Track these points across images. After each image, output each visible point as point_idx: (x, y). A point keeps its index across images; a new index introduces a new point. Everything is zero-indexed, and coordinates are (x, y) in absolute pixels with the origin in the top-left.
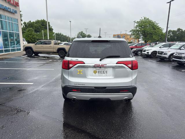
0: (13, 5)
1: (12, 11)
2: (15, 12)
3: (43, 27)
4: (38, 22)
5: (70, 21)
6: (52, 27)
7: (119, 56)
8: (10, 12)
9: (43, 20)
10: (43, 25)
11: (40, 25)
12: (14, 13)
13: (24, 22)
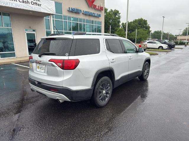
0: (98, 10)
1: (96, 15)
2: (99, 15)
3: (139, 26)
4: (135, 21)
5: (164, 17)
6: (149, 25)
7: (55, 54)
8: (95, 16)
9: (141, 18)
10: (140, 24)
11: (137, 24)
12: (98, 17)
13: (123, 23)
